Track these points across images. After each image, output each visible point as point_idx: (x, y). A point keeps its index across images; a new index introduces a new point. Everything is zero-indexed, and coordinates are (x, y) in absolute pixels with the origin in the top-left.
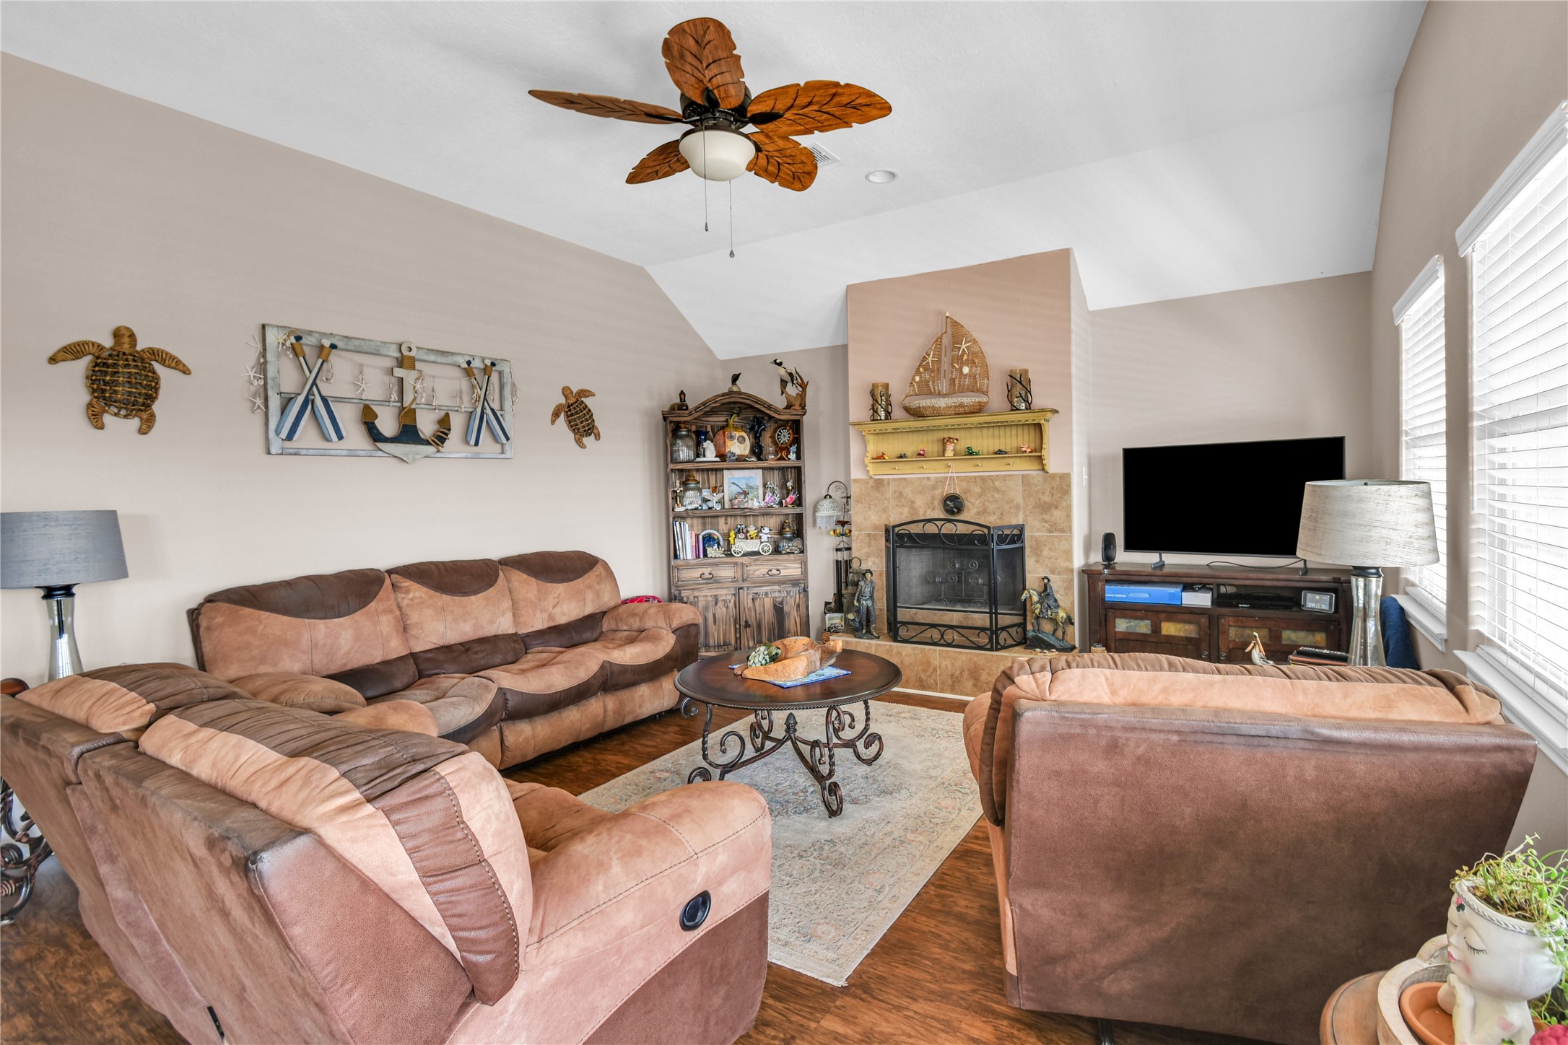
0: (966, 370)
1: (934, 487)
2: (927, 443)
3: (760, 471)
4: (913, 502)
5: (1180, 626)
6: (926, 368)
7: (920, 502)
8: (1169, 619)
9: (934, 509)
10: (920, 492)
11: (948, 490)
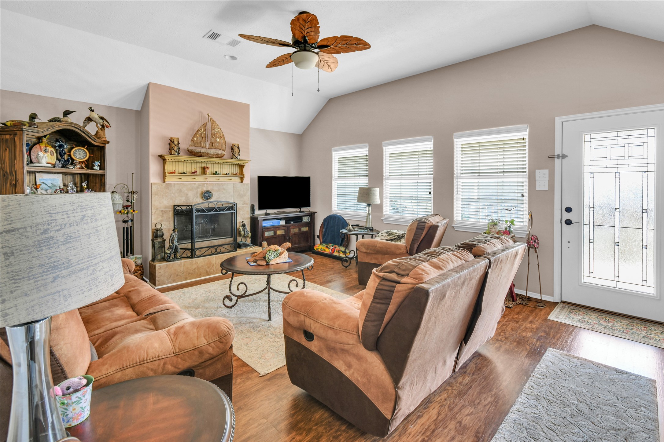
0: (218, 140)
1: (198, 188)
2: (197, 168)
3: (61, 175)
4: (187, 194)
5: (280, 231)
6: (200, 135)
7: (190, 194)
8: (279, 230)
9: (197, 197)
10: (191, 190)
11: (205, 189)
